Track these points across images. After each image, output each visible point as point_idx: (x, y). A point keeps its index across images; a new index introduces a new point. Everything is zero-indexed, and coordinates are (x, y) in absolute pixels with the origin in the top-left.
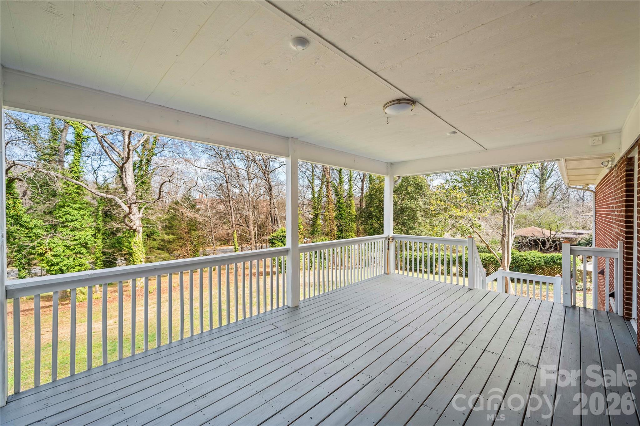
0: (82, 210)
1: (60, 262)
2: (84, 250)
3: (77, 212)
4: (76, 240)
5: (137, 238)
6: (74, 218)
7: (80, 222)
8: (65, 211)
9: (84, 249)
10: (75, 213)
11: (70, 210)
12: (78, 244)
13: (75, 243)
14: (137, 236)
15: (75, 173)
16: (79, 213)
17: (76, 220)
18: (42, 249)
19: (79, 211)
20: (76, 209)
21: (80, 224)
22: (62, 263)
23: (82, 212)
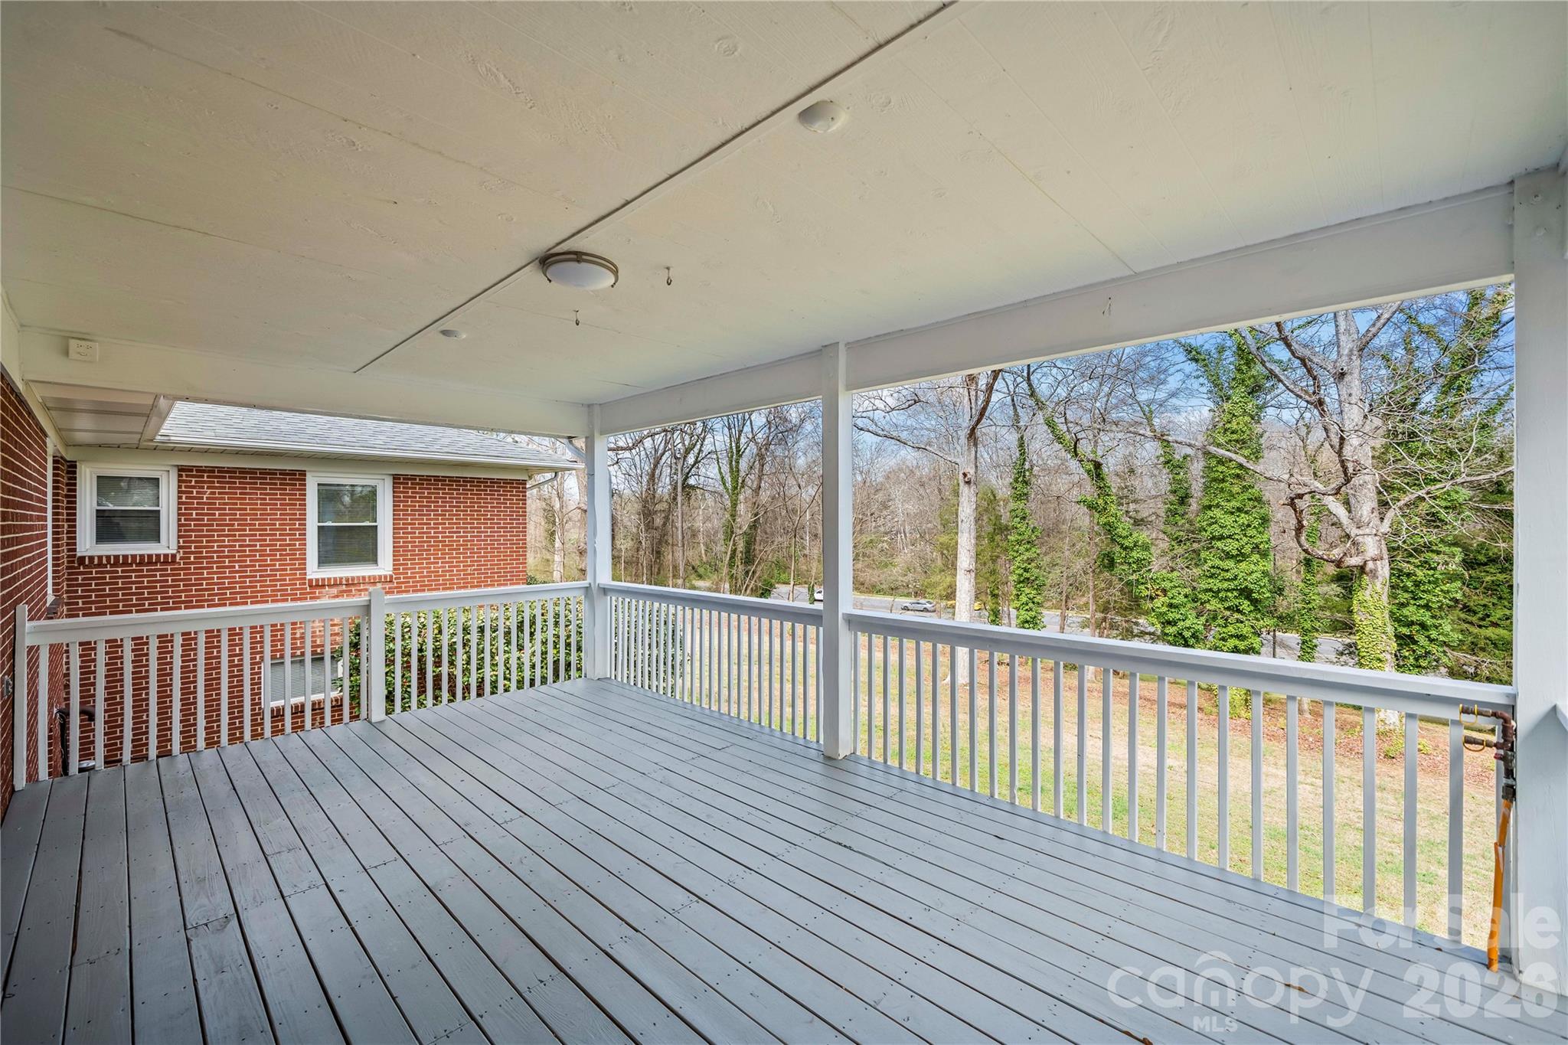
0: (1243, 515)
1: (1179, 619)
2: (1246, 605)
3: (1232, 518)
4: (1228, 580)
5: (1368, 592)
6: (1226, 532)
7: (1237, 540)
8: (1211, 518)
9: (1247, 602)
10: (1229, 520)
11: (1218, 515)
12: (1234, 589)
13: (1226, 585)
14: (1370, 587)
15: (1233, 432)
16: (1236, 521)
17: (1230, 537)
18: (1147, 588)
19: (1238, 516)
20: (1232, 513)
21: (1236, 545)
22: (1182, 623)
23: (1244, 519)
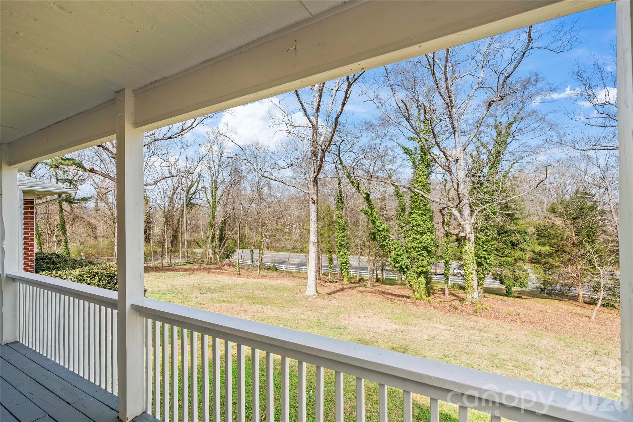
0: (424, 216)
2: (425, 253)
3: (420, 217)
4: (419, 243)
5: (467, 247)
6: (418, 223)
7: (422, 226)
8: (412, 217)
9: (426, 252)
11: (415, 216)
12: (421, 247)
13: (418, 245)
14: (468, 244)
15: (420, 182)
16: (421, 219)
17: (419, 225)
18: (388, 248)
19: (422, 217)
20: (420, 215)
21: (421, 228)
23: (424, 218)
